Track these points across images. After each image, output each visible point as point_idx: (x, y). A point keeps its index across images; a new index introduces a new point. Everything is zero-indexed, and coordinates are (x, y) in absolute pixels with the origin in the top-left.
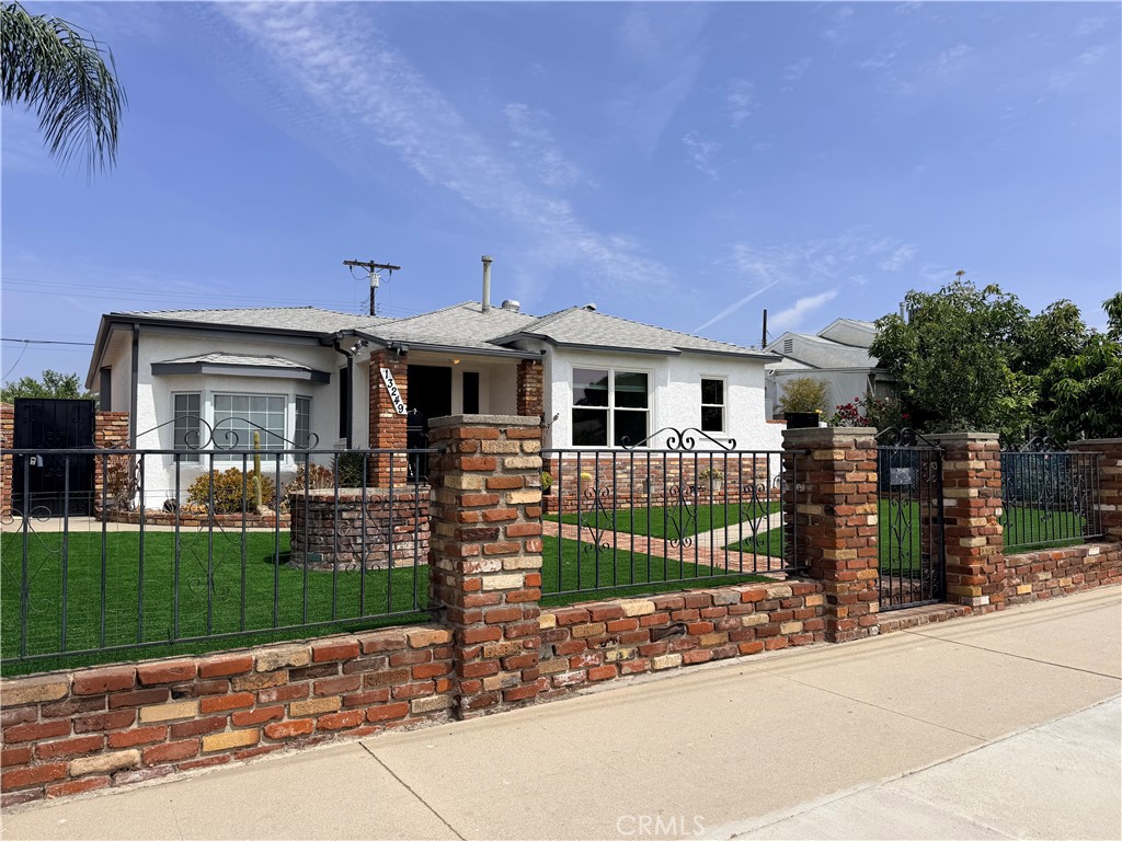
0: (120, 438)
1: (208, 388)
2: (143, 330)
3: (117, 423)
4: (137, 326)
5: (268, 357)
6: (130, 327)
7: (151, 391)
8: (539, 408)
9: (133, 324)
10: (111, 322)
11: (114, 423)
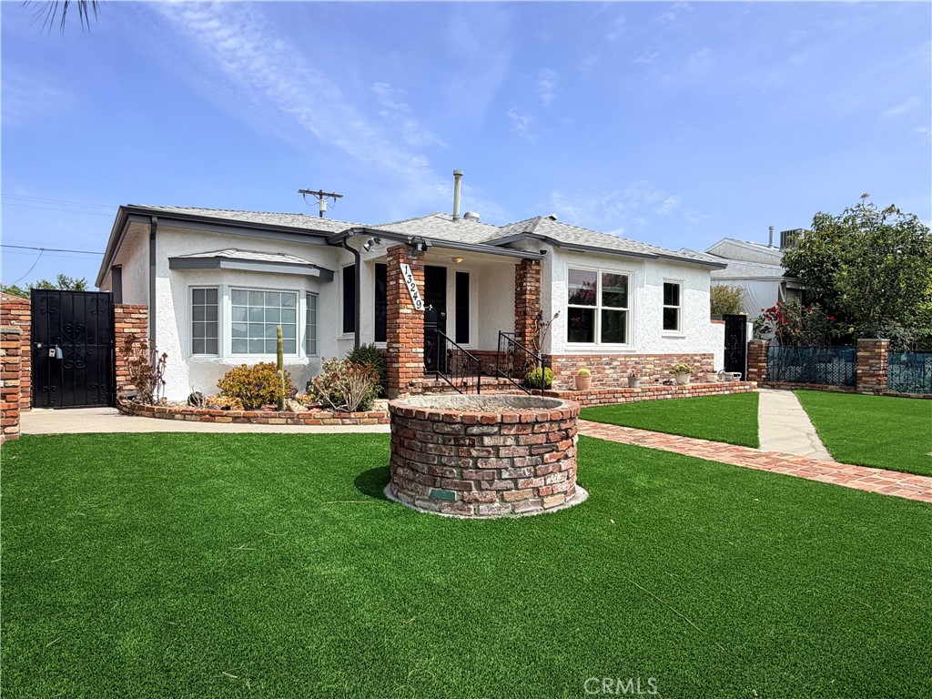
0: (139, 330)
1: (225, 283)
2: (160, 223)
3: (137, 316)
4: (155, 219)
5: (279, 254)
6: (148, 220)
7: (169, 285)
8: (537, 306)
9: (151, 217)
10: (129, 214)
11: (133, 316)
